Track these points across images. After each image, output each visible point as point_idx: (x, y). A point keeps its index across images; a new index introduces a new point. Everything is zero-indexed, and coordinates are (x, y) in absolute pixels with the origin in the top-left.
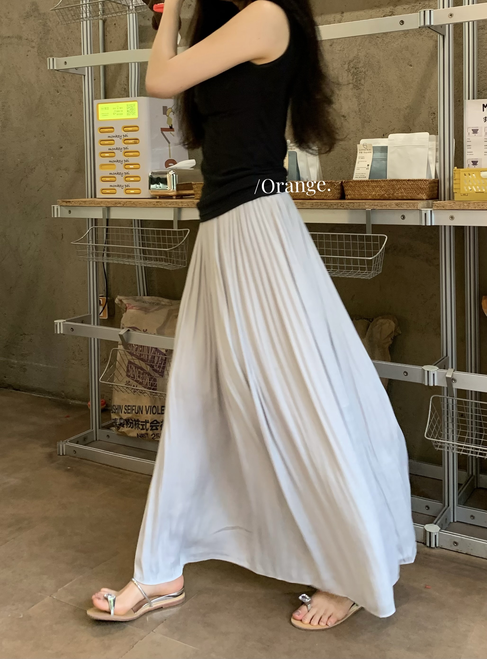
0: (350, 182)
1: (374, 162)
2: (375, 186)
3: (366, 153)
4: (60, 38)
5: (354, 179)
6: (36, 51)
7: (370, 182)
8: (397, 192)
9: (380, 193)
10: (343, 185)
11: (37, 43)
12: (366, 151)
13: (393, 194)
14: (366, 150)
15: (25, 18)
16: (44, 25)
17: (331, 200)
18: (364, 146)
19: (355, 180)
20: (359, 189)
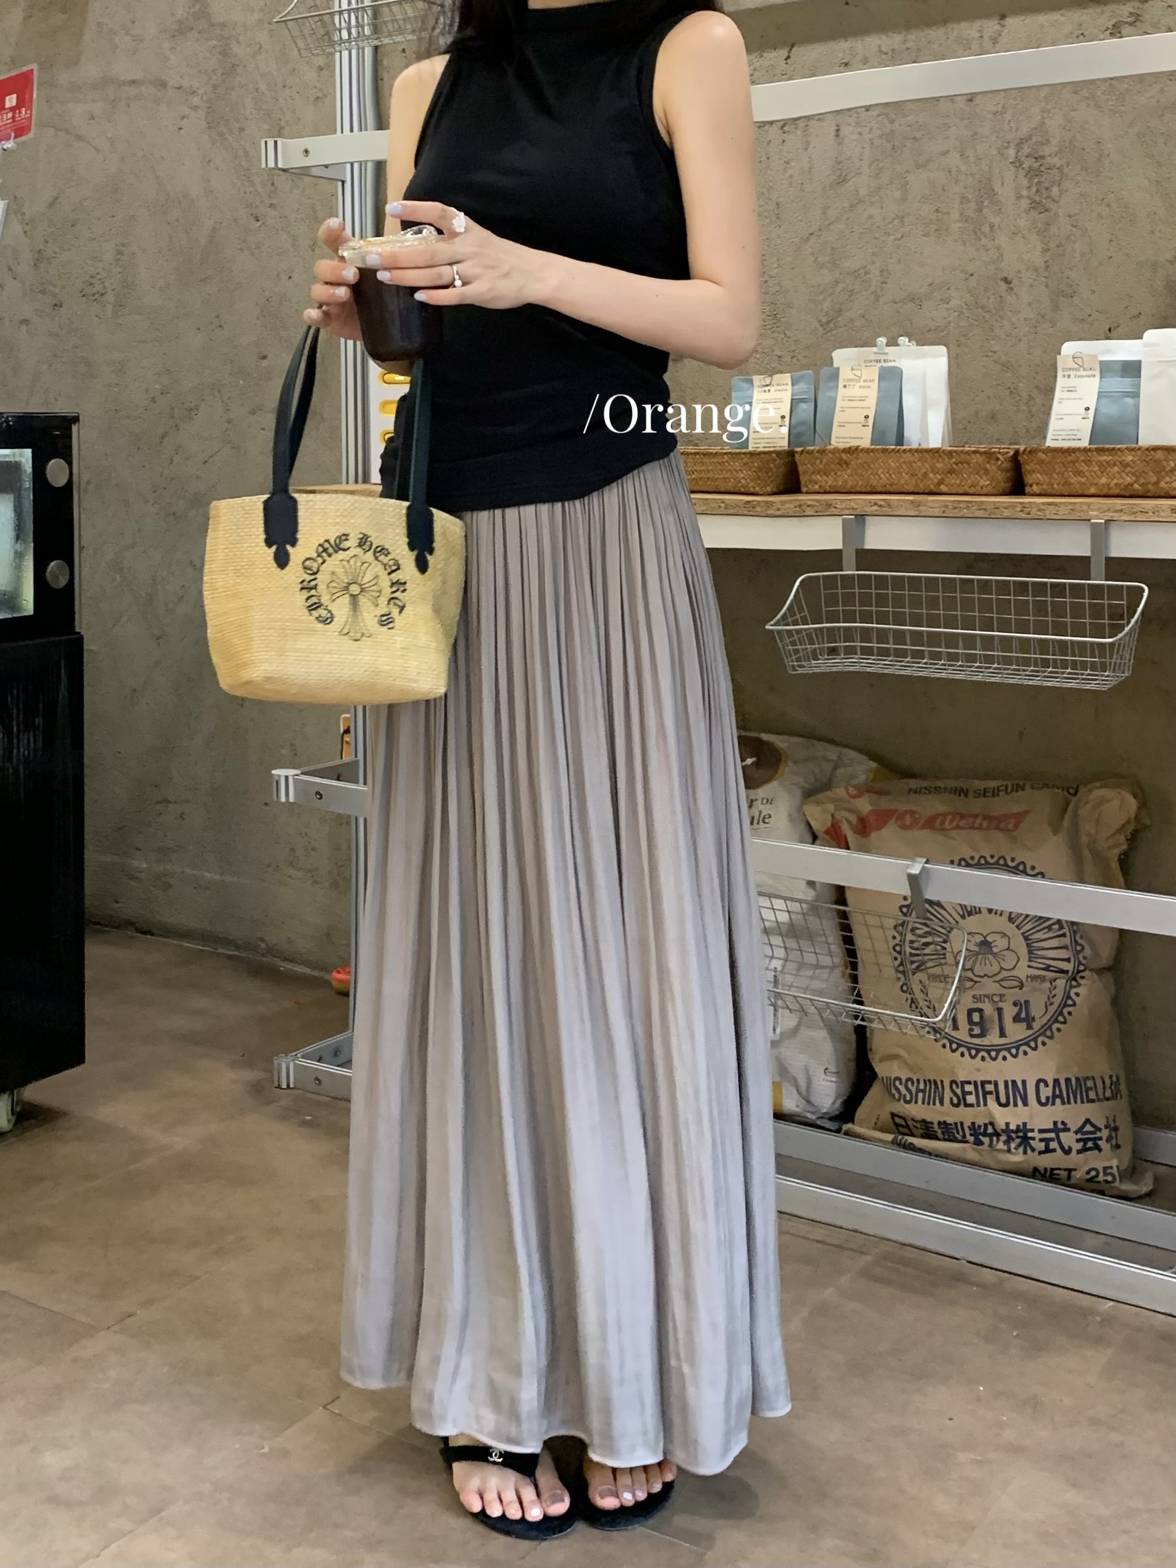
0: (1040, 451)
1: (1104, 400)
2: (1107, 462)
3: (1081, 377)
4: (263, 87)
5: (1050, 443)
6: (203, 117)
7: (1094, 453)
8: (1168, 479)
9: (1121, 481)
10: (1020, 458)
11: (205, 98)
12: (1082, 373)
13: (1156, 483)
14: (1082, 369)
15: (174, 36)
16: (224, 53)
17: (986, 495)
18: (1076, 360)
19: (1052, 446)
20: (1064, 469)
